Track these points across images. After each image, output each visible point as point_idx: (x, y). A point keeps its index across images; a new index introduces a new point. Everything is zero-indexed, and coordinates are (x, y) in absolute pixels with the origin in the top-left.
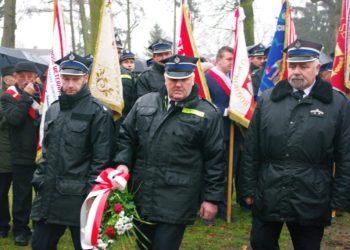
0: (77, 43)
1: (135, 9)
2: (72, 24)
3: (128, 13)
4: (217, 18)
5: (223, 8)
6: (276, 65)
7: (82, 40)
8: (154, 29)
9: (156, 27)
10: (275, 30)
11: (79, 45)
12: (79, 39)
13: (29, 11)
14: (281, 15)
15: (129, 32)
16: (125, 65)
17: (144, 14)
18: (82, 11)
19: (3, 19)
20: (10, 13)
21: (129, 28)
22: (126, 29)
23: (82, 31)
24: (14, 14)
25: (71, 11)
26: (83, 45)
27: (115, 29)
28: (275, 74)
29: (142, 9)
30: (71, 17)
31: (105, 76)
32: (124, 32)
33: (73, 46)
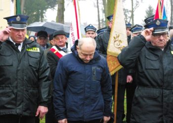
0: (101, 18)
2: (98, 7)
7: (104, 17)
8: (148, 9)
9: (150, 8)
11: (102, 20)
12: (103, 17)
15: (132, 12)
19: (57, 5)
20: (62, 2)
21: (133, 9)
22: (131, 10)
23: (104, 11)
24: (63, 2)
26: (104, 20)
27: (124, 9)
30: (98, 3)
31: (120, 38)
32: (130, 11)
33: (99, 20)
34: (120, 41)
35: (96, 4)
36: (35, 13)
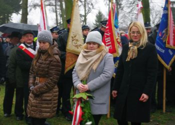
1: (88, 4)
2: (56, 12)
3: (85, 6)
4: (131, 8)
5: (134, 3)
6: (164, 32)
7: (61, 21)
8: (98, 14)
9: (100, 13)
10: (162, 14)
11: (60, 23)
12: (60, 20)
13: (35, 6)
14: (165, 6)
15: (85, 16)
16: (85, 32)
17: (93, 7)
18: (61, 6)
19: (21, 10)
20: (25, 7)
21: (85, 14)
23: (61, 16)
24: (27, 7)
25: (56, 6)
26: (62, 23)
28: (164, 36)
29: (92, 4)
30: (56, 8)
31: (76, 38)
32: (83, 16)
33: (57, 23)
34: (77, 40)
35: (55, 10)
36: (1, 17)
